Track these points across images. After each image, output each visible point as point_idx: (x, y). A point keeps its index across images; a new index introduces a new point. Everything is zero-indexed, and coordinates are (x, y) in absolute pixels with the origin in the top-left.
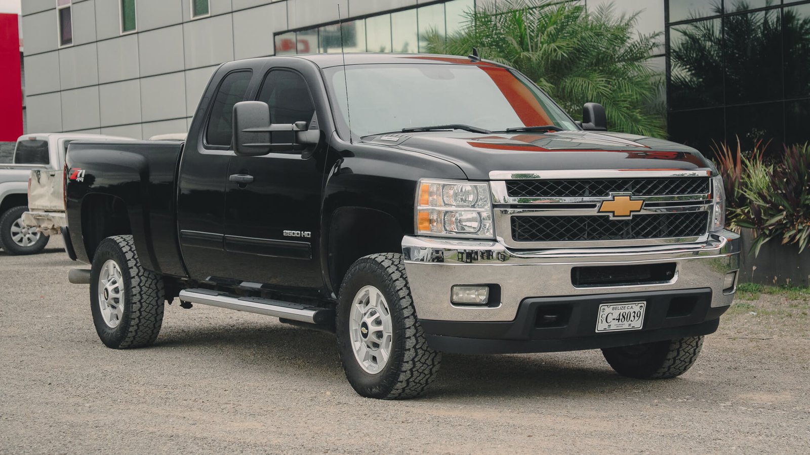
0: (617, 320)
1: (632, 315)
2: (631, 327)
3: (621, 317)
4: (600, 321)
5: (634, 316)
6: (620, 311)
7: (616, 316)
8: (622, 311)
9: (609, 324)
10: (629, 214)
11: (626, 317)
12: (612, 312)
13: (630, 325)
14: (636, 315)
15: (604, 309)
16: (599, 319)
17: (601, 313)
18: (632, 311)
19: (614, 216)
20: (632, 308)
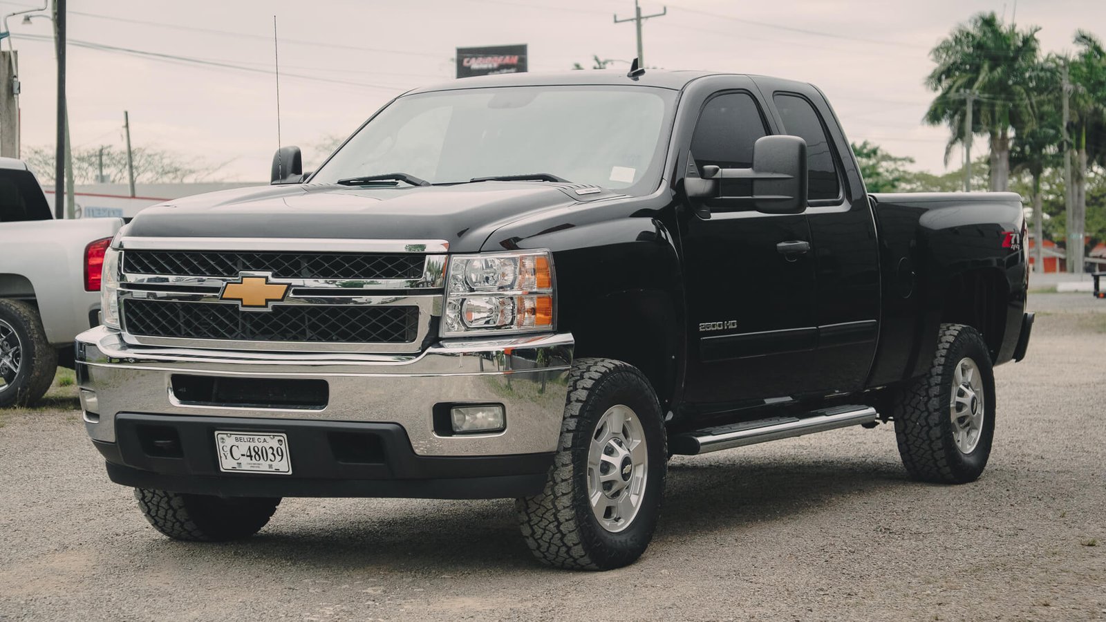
0: (247, 456)
1: (270, 451)
2: (273, 470)
3: (253, 454)
4: (222, 455)
5: (273, 454)
6: (248, 444)
7: (245, 451)
8: (252, 445)
9: (238, 461)
10: (264, 304)
11: (260, 453)
12: (237, 444)
13: (270, 466)
14: (275, 452)
15: (223, 439)
16: (221, 453)
17: (221, 445)
18: (267, 446)
19: (243, 306)
20: (265, 441)
